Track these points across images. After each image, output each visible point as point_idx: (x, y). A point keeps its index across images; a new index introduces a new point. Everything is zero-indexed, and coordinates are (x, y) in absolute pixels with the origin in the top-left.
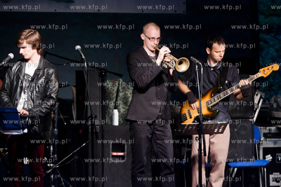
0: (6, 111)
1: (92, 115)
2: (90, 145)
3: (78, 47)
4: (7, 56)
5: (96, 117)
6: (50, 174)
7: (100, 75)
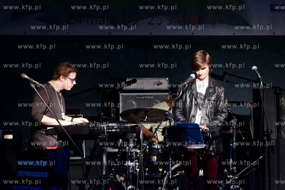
0: (189, 127)
1: (268, 130)
2: (267, 157)
3: (255, 67)
4: (190, 76)
5: (272, 132)
6: (230, 185)
7: (275, 93)
